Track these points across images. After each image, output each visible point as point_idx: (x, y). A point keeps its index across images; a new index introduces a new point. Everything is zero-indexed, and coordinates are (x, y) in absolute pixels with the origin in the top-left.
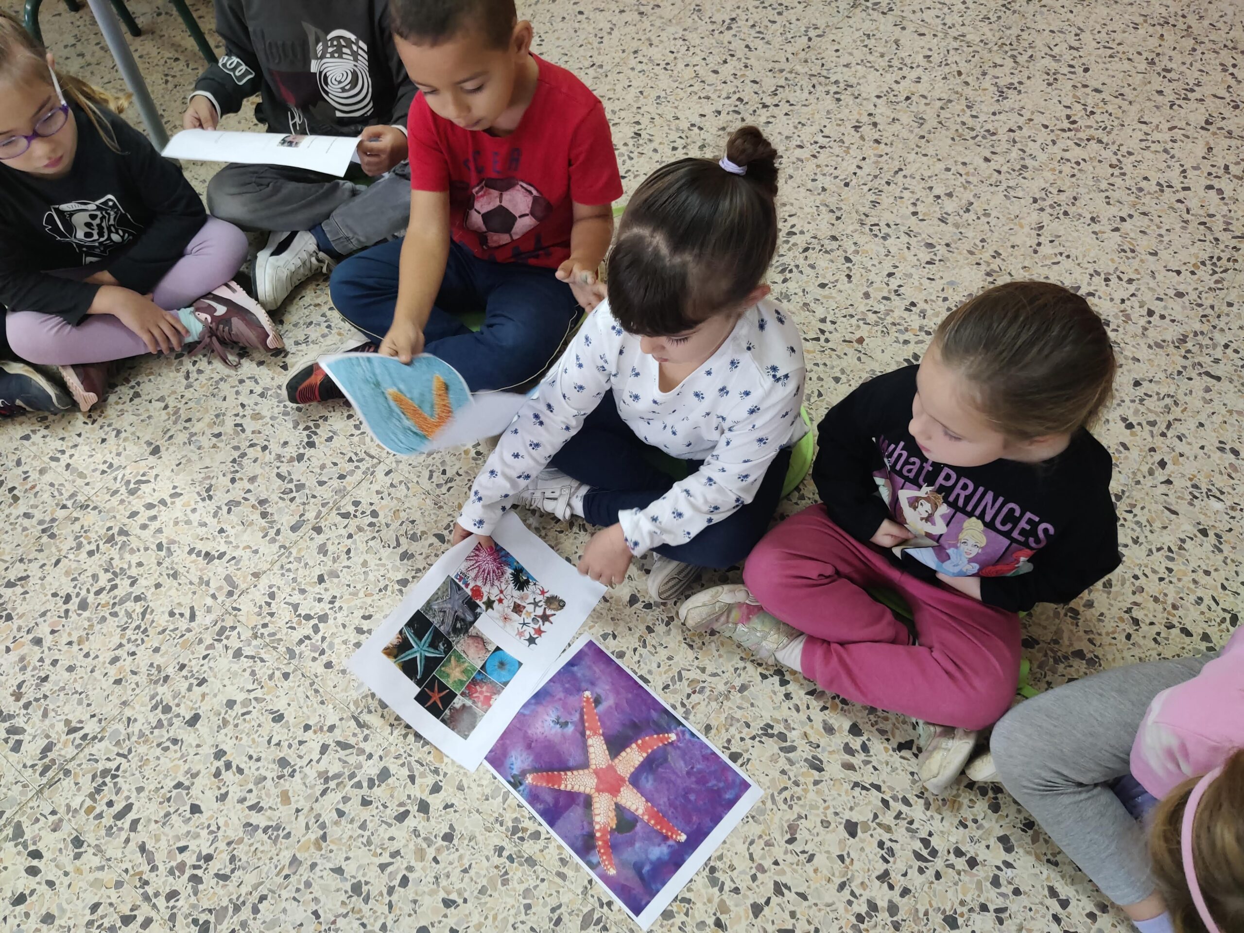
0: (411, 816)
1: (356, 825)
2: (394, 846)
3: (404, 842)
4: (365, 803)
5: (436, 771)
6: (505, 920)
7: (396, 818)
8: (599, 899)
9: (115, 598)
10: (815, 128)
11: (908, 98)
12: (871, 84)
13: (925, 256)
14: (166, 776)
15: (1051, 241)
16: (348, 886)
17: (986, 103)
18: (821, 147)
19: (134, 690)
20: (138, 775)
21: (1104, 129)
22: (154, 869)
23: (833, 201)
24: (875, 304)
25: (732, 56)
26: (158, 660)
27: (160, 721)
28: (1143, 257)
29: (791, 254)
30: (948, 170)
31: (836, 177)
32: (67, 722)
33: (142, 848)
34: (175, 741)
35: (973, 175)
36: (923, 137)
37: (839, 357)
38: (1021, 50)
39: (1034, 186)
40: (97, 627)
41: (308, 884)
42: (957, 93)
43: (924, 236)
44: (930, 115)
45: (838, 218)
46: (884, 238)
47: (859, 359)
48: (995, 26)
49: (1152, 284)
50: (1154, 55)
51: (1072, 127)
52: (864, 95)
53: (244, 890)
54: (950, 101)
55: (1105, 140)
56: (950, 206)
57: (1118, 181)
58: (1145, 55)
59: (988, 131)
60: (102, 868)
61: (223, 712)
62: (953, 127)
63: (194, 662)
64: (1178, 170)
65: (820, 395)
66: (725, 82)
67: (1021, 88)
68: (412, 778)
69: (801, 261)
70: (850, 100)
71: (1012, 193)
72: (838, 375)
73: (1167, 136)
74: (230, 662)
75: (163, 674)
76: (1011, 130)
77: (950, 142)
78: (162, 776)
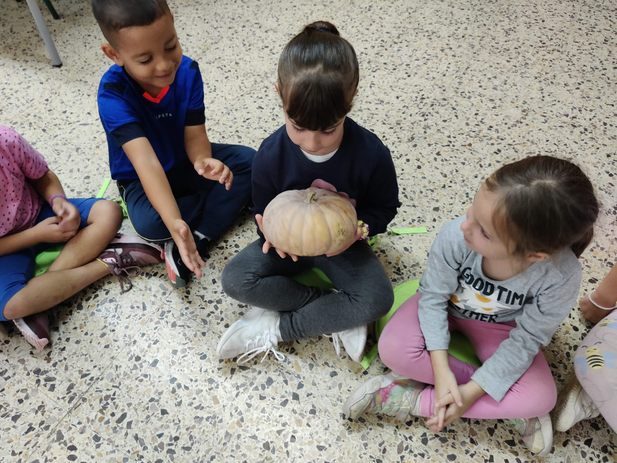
0: (289, 402)
1: (259, 411)
2: (283, 420)
3: (288, 417)
4: (262, 398)
5: (299, 377)
6: (355, 454)
7: (281, 404)
8: (404, 436)
9: (98, 302)
10: (422, 51)
11: (463, 37)
12: (444, 32)
13: (491, 105)
14: (144, 395)
15: (549, 95)
16: (261, 445)
17: (501, 38)
18: (428, 60)
19: (117, 350)
20: (127, 396)
21: (559, 45)
22: (145, 448)
23: (439, 83)
24: (472, 128)
25: (374, 22)
26: (128, 332)
27: (135, 365)
28: (594, 100)
29: (425, 107)
30: (491, 66)
31: (438, 72)
32: (80, 372)
33: (136, 438)
34: (146, 376)
35: (504, 68)
36: (475, 53)
37: (462, 153)
38: (510, 14)
39: (534, 71)
40: (90, 318)
41: (238, 447)
42: (486, 33)
43: (488, 96)
44: (476, 42)
45: (444, 90)
46: (469, 98)
47: (472, 153)
48: (495, 4)
49: (602, 111)
50: (572, 14)
51: (544, 45)
52: (442, 36)
53: (201, 454)
54: (483, 37)
55: (561, 50)
56: (497, 82)
57: (572, 68)
58: (568, 14)
59: (505, 49)
60: (114, 452)
61: (171, 357)
62: (488, 48)
63: (149, 332)
64: (598, 62)
65: (457, 171)
66: (373, 34)
67: (515, 30)
68: (286, 382)
69: (431, 111)
70: (436, 39)
71: (524, 75)
72: (463, 161)
73: (589, 47)
74: (170, 330)
75: (133, 340)
76: (516, 48)
77: (489, 55)
78: (141, 396)
